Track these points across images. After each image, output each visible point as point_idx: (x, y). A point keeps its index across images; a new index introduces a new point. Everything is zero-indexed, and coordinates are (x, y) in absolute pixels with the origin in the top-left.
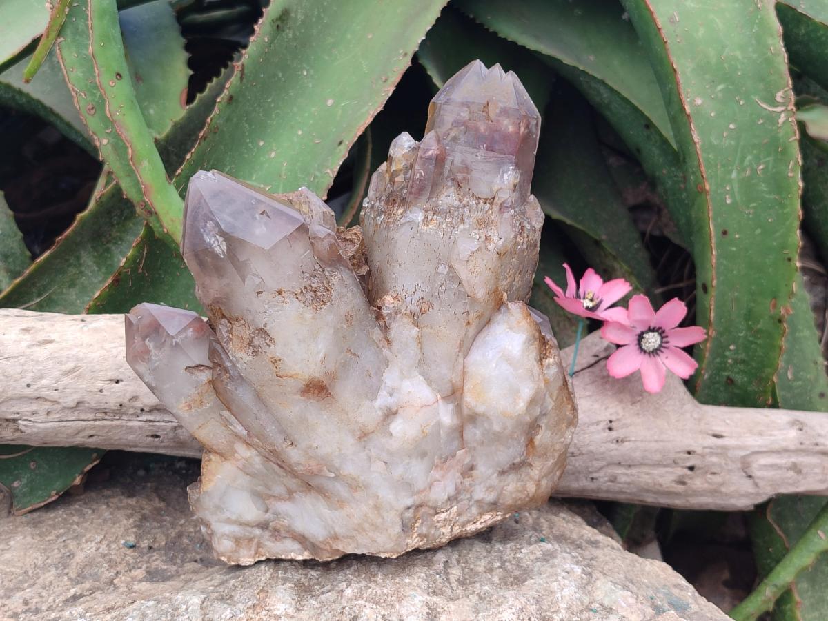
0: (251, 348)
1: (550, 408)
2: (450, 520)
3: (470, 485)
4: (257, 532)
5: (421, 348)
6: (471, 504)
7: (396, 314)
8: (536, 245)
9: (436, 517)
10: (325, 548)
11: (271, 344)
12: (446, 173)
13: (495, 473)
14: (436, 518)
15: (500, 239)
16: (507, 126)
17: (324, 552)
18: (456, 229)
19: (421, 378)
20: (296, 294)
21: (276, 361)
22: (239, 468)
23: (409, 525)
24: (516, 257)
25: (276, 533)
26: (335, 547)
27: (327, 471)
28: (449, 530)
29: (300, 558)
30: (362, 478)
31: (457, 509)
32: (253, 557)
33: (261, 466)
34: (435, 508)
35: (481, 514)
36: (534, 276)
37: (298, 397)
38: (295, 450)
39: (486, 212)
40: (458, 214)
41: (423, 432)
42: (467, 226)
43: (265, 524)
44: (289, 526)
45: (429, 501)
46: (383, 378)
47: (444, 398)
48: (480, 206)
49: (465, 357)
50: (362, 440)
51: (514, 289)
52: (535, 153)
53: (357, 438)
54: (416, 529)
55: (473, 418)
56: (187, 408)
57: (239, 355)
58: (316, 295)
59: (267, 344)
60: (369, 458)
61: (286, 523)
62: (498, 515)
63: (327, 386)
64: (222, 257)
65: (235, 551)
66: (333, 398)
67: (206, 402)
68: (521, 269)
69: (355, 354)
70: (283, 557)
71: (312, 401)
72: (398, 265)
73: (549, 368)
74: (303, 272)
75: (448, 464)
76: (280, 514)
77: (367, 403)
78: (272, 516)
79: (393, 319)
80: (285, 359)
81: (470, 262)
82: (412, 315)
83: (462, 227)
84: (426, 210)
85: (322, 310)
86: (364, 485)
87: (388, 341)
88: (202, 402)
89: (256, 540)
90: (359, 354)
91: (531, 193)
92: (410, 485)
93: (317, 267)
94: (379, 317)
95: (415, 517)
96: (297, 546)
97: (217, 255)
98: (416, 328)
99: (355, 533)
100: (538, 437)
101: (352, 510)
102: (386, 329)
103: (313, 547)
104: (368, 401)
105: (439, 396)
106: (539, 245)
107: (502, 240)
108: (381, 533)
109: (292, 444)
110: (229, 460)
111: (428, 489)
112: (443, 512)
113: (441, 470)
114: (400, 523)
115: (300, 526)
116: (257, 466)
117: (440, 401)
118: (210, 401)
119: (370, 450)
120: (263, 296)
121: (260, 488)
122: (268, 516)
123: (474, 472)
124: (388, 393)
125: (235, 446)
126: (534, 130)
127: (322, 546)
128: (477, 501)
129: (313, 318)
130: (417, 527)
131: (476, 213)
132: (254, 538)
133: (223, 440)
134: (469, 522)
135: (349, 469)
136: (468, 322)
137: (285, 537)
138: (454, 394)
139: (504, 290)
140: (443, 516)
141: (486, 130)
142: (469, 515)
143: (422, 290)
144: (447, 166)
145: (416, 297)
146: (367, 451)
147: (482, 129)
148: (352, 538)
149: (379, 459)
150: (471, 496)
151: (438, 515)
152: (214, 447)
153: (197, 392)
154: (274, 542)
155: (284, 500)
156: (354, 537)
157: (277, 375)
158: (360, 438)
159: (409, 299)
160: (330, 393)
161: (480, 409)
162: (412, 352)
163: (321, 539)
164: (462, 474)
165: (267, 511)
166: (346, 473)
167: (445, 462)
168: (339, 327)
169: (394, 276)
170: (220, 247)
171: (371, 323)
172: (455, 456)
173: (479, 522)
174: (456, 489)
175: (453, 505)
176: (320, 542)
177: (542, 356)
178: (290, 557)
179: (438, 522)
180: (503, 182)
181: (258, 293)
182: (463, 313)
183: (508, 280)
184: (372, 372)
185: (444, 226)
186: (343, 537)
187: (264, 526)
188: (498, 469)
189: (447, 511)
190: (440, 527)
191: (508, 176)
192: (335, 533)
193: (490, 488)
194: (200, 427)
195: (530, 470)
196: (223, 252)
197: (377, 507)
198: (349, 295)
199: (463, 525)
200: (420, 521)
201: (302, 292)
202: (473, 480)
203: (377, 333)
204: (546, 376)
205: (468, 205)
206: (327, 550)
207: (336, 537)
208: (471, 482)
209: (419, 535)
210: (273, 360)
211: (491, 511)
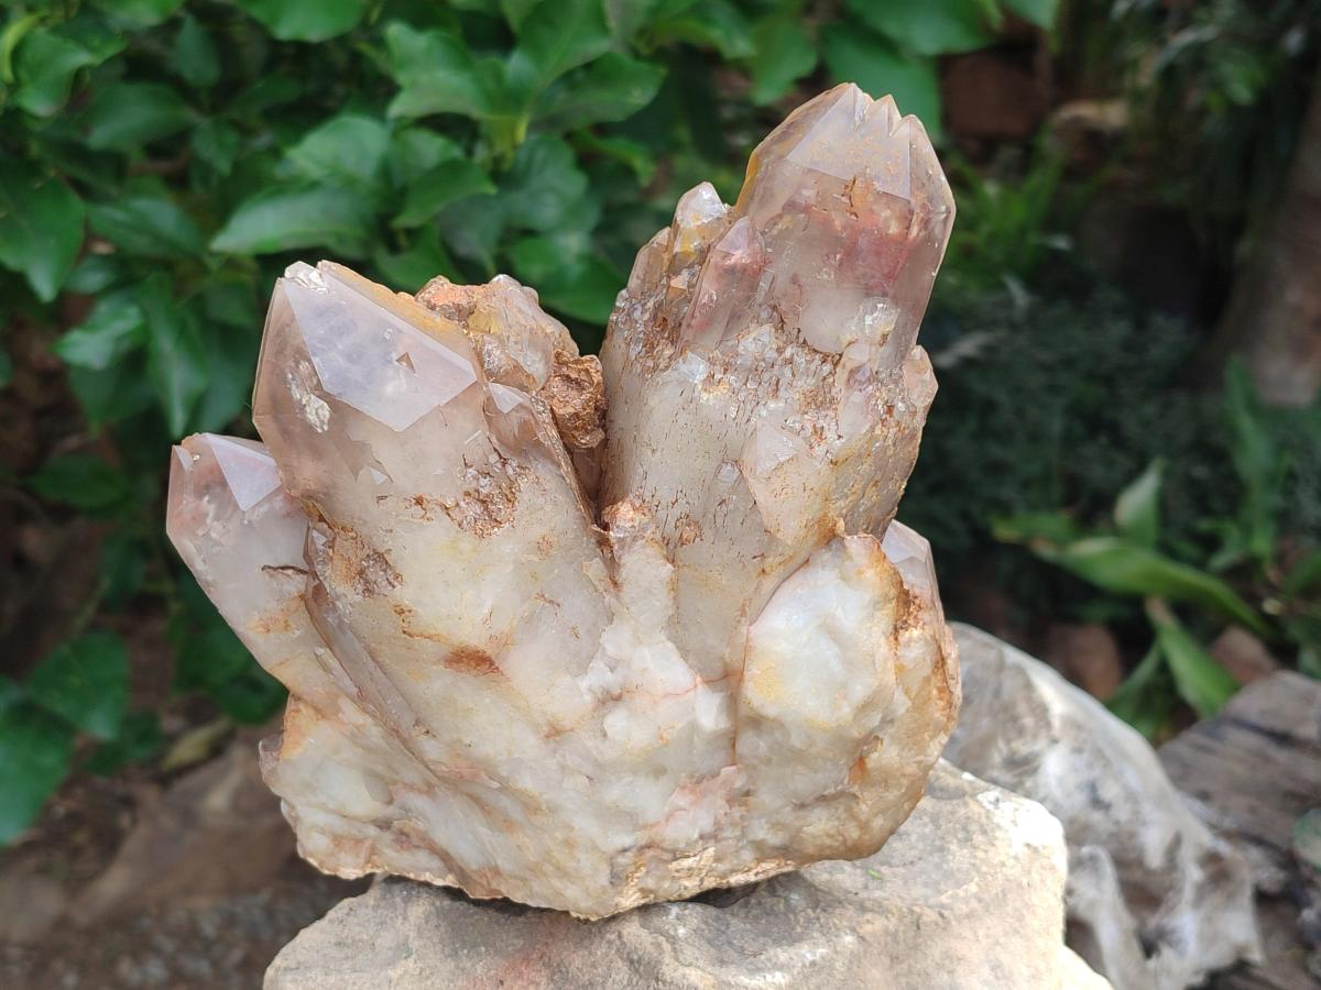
0: (362, 581)
1: (902, 711)
2: (700, 869)
3: (742, 817)
4: (372, 831)
5: (674, 598)
6: (740, 844)
7: (635, 539)
8: (913, 437)
9: (674, 863)
10: (479, 880)
11: (396, 583)
12: (760, 297)
13: (787, 805)
14: (674, 865)
15: (840, 437)
16: (886, 220)
17: (478, 887)
18: (760, 407)
19: (670, 645)
20: (446, 508)
21: (402, 612)
22: (345, 735)
23: (623, 875)
24: (870, 460)
25: (404, 839)
26: (494, 885)
27: (486, 778)
28: (697, 883)
29: (439, 882)
30: (546, 797)
31: (715, 851)
32: (363, 868)
33: (381, 741)
34: (674, 852)
35: (759, 861)
36: (905, 483)
37: (441, 667)
38: (433, 742)
39: (825, 378)
40: (771, 378)
41: (662, 738)
42: (781, 404)
43: (386, 823)
44: (426, 833)
45: (664, 840)
46: (601, 641)
47: (709, 682)
48: (813, 367)
49: (751, 624)
50: (551, 739)
51: (861, 510)
52: (934, 274)
53: (542, 735)
54: (636, 880)
55: (757, 722)
56: (261, 629)
57: (341, 589)
58: (486, 509)
59: (390, 583)
60: (563, 768)
61: (421, 825)
62: (787, 865)
63: (493, 657)
64: (320, 431)
65: (332, 854)
66: (502, 675)
67: (294, 626)
68: (878, 477)
69: (551, 602)
70: (412, 876)
71: (464, 675)
72: (649, 453)
73: (909, 646)
74: (466, 464)
75: (703, 786)
76: (410, 810)
77: (566, 680)
78: (397, 811)
79: (626, 549)
80: (420, 610)
81: (773, 480)
82: (666, 541)
83: (772, 405)
84: (712, 362)
85: (493, 536)
86: (548, 808)
87: (615, 584)
88: (287, 626)
89: (368, 844)
90: (560, 600)
91: (918, 344)
92: (631, 815)
93: (494, 458)
94: (603, 542)
95: (635, 863)
96: (436, 863)
97: (311, 427)
98: (670, 566)
99: (528, 874)
100: (874, 756)
101: (527, 840)
102: (612, 564)
103: (462, 874)
104: (569, 678)
105: (699, 679)
106: (920, 434)
107: (842, 440)
108: (573, 883)
109: (428, 732)
110: (329, 719)
111: (663, 822)
112: (689, 857)
113: (690, 793)
114: (608, 872)
115: (441, 836)
116: (375, 740)
117: (700, 687)
118: (300, 627)
119: (564, 756)
120: (389, 504)
121: (380, 769)
122: (391, 811)
123: (751, 800)
124: (606, 665)
125: (339, 701)
126: (938, 231)
127: (476, 877)
128: (753, 842)
129: (474, 550)
130: (638, 878)
131: (805, 377)
132: (366, 838)
133: (320, 689)
134: (733, 871)
135: (527, 783)
136: (763, 571)
137: (417, 847)
138: (727, 679)
139: (840, 515)
140: (686, 863)
141: (844, 228)
142: (735, 862)
143: (688, 503)
144: (764, 285)
145: (677, 511)
146: (558, 757)
147: (838, 223)
148: (524, 880)
149: (579, 772)
150: (743, 832)
151: (679, 861)
152: (305, 697)
153: (280, 607)
154: (397, 851)
155: (420, 791)
156: (526, 880)
157: (404, 632)
158: (547, 737)
159: (662, 514)
160: (497, 668)
161: (771, 711)
162: (658, 604)
163: (474, 867)
164: (728, 801)
165: (390, 802)
166: (519, 785)
167: (698, 782)
168: (523, 560)
169: (641, 470)
170: (317, 412)
171: (587, 552)
172: (718, 774)
173: (754, 871)
174: (715, 823)
175: (709, 844)
176: (473, 871)
177: (899, 624)
178: (422, 879)
179: (677, 871)
180: (863, 330)
181: (381, 498)
182: (755, 557)
183: (850, 499)
184: (581, 631)
185: (742, 396)
186: (509, 876)
187: (384, 825)
188: (794, 801)
189: (695, 856)
190: (680, 878)
191: (873, 321)
192: (497, 866)
193: (776, 826)
194: (282, 663)
195: (853, 804)
196: (322, 422)
197: (569, 844)
198: (548, 508)
199: (724, 876)
200: (643, 869)
201: (458, 505)
202: (747, 811)
203: (595, 568)
204: (901, 660)
205: (790, 361)
206: (483, 886)
207: (497, 872)
208: (745, 813)
209: (642, 890)
210: (397, 609)
211: (776, 857)
